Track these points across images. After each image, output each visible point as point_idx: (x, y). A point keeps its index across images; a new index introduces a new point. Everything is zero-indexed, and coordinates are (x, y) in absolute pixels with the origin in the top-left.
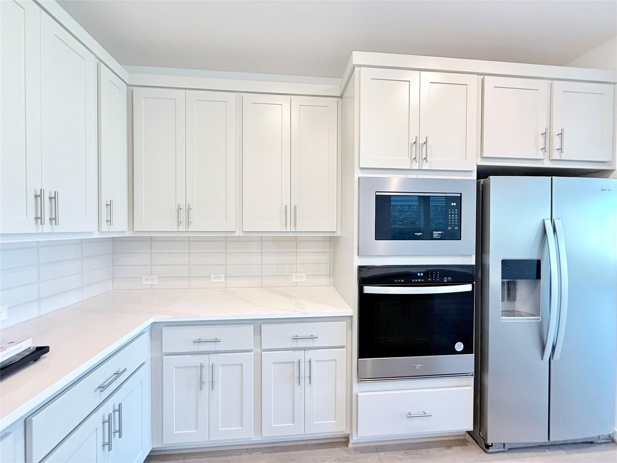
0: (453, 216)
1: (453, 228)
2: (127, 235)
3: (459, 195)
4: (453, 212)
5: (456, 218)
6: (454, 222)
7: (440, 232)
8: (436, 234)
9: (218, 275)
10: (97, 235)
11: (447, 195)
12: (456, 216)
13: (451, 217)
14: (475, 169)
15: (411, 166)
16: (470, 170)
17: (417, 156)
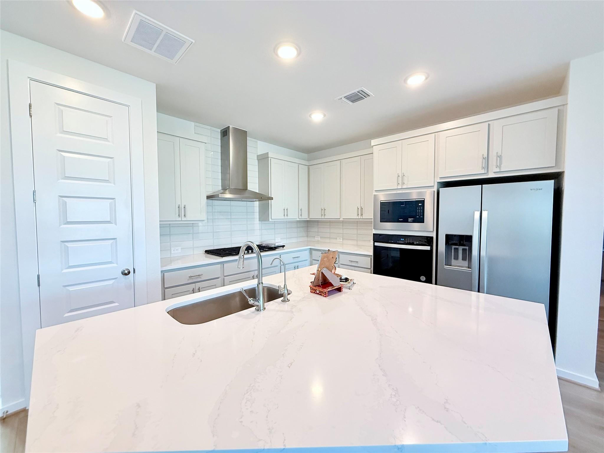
1: (420, 217)
2: (308, 220)
3: (424, 199)
4: (420, 209)
5: (422, 212)
6: (421, 214)
7: (412, 219)
8: (410, 219)
9: (340, 238)
10: (298, 220)
11: (416, 200)
12: (422, 210)
13: (419, 211)
14: (436, 184)
15: (397, 187)
16: (433, 185)
17: (400, 182)
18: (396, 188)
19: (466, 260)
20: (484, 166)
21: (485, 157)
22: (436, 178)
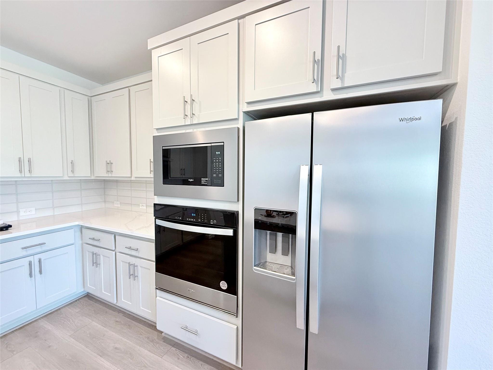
0: (217, 164)
1: (217, 175)
3: (222, 144)
4: (217, 161)
5: (220, 166)
6: (219, 170)
7: (207, 179)
8: (204, 180)
11: (212, 144)
13: (216, 165)
14: (241, 114)
15: (185, 122)
16: (236, 117)
17: (188, 113)
18: (184, 124)
19: (287, 255)
20: (316, 78)
21: (318, 60)
22: (241, 106)
